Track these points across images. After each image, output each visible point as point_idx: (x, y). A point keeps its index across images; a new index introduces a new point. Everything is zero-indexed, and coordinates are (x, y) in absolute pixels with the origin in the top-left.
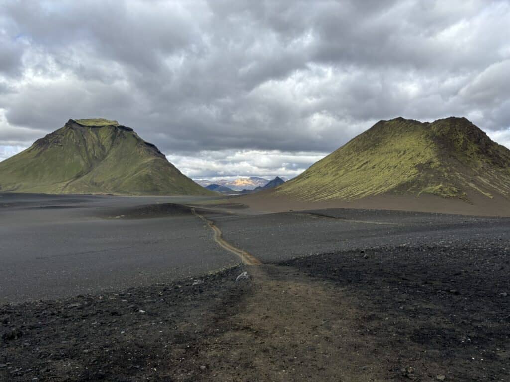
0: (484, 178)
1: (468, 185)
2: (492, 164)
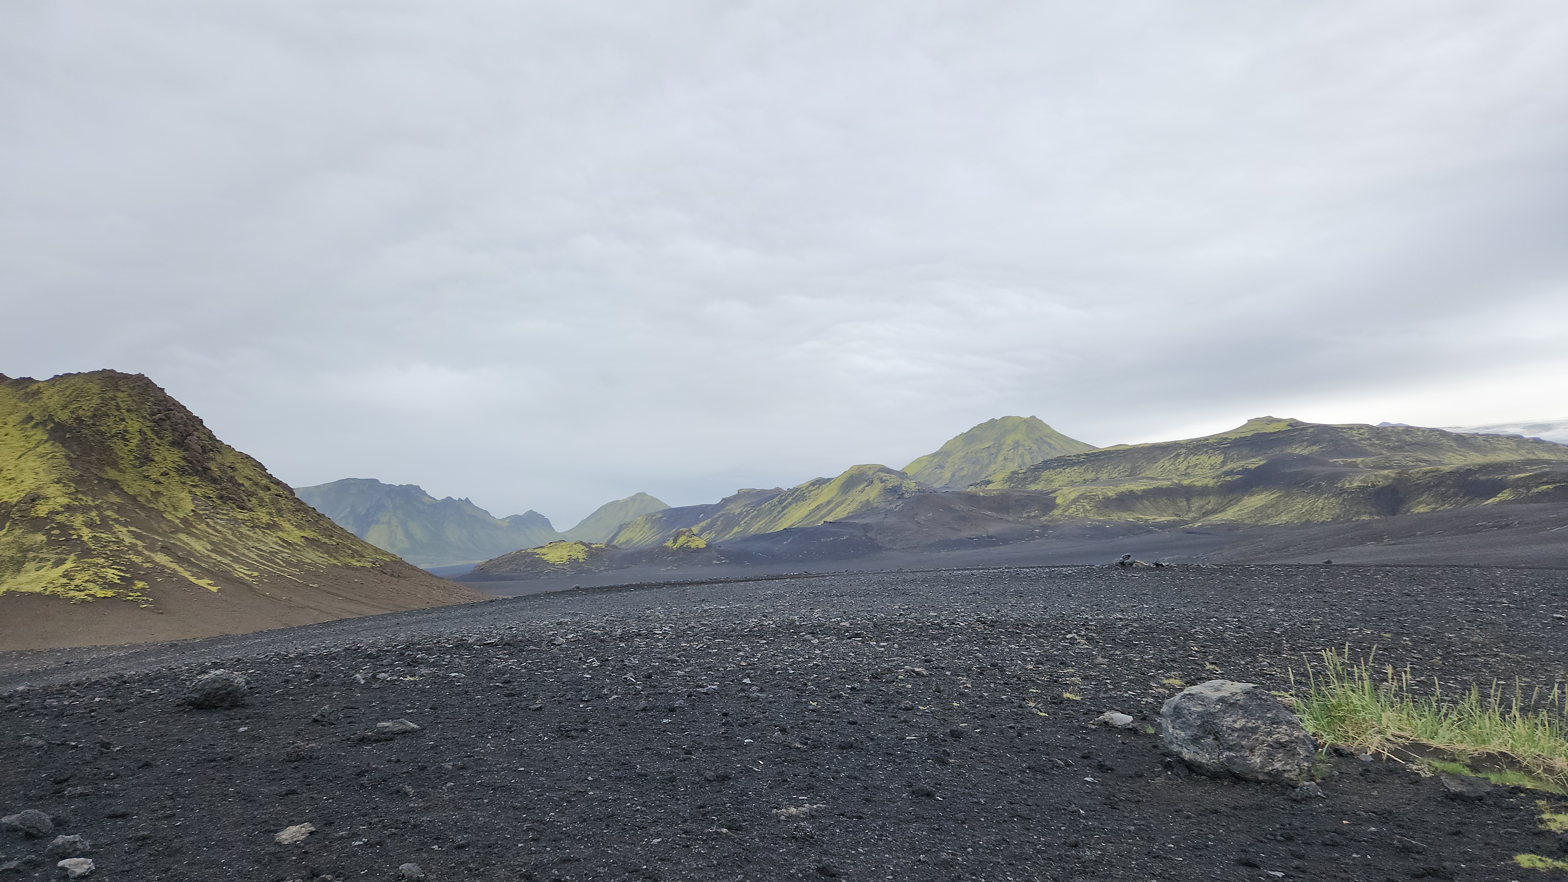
0: (198, 538)
1: (153, 562)
2: (219, 502)
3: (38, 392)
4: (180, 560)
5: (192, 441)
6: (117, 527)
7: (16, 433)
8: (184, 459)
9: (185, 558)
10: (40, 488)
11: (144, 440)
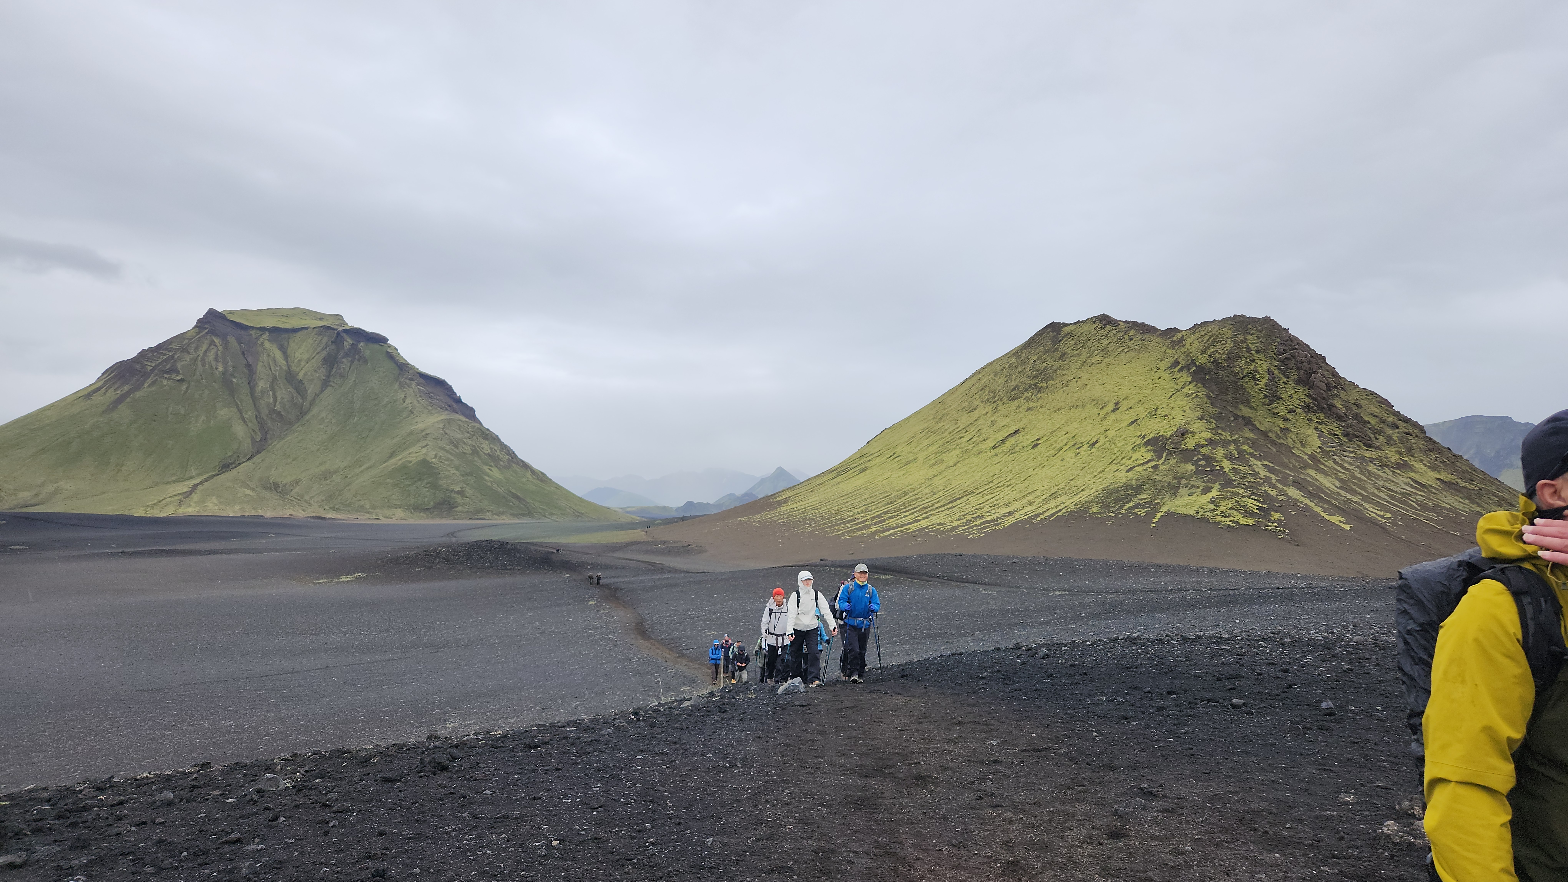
0: (1326, 474)
1: (1286, 495)
2: (1345, 439)
3: (1182, 340)
4: (1311, 495)
5: (1317, 378)
6: (1253, 461)
7: (1166, 376)
8: (1309, 396)
9: (1316, 493)
10: (1187, 424)
11: (1272, 379)
